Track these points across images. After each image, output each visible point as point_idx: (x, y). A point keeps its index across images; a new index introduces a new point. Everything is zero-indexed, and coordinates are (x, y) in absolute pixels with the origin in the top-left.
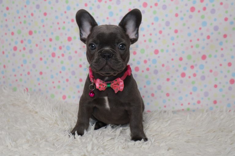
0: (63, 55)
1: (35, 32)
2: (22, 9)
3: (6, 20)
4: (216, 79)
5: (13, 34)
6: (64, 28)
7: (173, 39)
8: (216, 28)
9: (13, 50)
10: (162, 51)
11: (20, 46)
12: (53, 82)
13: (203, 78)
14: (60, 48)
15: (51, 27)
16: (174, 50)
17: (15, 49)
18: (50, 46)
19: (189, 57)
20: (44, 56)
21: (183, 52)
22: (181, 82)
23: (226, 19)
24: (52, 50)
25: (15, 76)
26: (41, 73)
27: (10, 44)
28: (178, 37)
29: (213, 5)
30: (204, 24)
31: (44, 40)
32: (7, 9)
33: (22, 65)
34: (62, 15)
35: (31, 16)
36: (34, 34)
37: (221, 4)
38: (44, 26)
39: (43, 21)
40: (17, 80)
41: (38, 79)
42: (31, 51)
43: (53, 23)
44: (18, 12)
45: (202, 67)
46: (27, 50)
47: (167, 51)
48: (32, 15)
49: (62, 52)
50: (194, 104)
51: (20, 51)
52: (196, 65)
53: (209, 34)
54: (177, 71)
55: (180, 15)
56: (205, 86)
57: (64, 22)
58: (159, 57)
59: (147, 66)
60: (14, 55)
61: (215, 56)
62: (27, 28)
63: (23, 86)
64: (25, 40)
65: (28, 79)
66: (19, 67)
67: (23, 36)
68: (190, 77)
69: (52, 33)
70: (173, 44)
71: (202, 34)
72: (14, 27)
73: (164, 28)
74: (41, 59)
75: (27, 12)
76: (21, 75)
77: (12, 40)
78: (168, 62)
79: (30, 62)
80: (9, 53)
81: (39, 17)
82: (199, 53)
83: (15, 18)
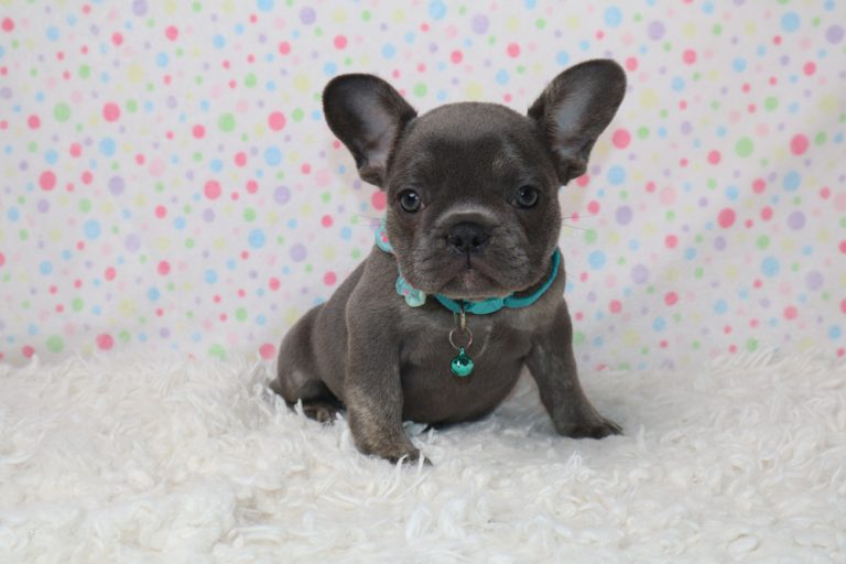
0: (252, 187)
1: (132, 106)
3: (5, 71)
5: (34, 122)
6: (251, 82)
7: (678, 85)
8: (835, 34)
9: (37, 187)
10: (644, 132)
11: (67, 170)
12: (217, 299)
13: (797, 221)
14: (240, 160)
15: (199, 80)
16: (686, 128)
18: (198, 156)
19: (744, 148)
20: (174, 200)
21: (722, 131)
22: (720, 243)
25: (53, 290)
26: (164, 268)
27: (24, 166)
30: (791, 21)
31: (170, 135)
32: (8, 25)
34: (239, 29)
35: (111, 45)
36: (125, 117)
38: (167, 79)
39: (163, 60)
40: (60, 309)
41: (154, 295)
42: (117, 185)
43: (206, 66)
44: (52, 34)
45: (792, 181)
46: (101, 181)
47: (662, 132)
48: (118, 39)
49: (246, 173)
50: (773, 322)
51: (70, 188)
52: (773, 177)
53: (810, 56)
54: (704, 202)
56: (808, 251)
57: (251, 59)
58: (632, 157)
59: (590, 195)
60: (44, 207)
61: (839, 139)
62: (95, 95)
63: (87, 327)
64: (89, 142)
65: (109, 297)
66: (67, 255)
67: (79, 128)
68: (749, 224)
69: (205, 105)
70: (683, 105)
71: (785, 60)
72: (40, 97)
73: (644, 50)
74: (161, 212)
75: (95, 30)
76: (78, 284)
77: (32, 147)
78: (667, 173)
79: (116, 230)
80: (22, 200)
81: (147, 46)
82: (781, 127)
83: (41, 58)
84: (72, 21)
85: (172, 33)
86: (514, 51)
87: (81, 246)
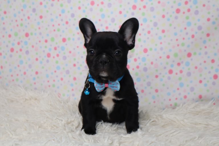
0: (58, 55)
1: (32, 34)
2: (19, 13)
3: (4, 23)
4: (201, 75)
5: (10, 36)
6: (59, 30)
7: (160, 38)
8: (200, 28)
9: (10, 52)
10: (151, 49)
11: (17, 48)
12: (48, 81)
13: (189, 74)
14: (55, 49)
15: (47, 29)
16: (162, 49)
17: (12, 50)
18: (46, 47)
19: (176, 55)
20: (40, 57)
21: (170, 50)
22: (169, 78)
23: (209, 20)
24: (47, 51)
25: (12, 76)
26: (37, 73)
27: (7, 46)
28: (165, 36)
29: (197, 7)
30: (189, 24)
31: (40, 41)
32: (5, 13)
33: (19, 66)
34: (57, 17)
35: (27, 19)
36: (30, 36)
37: (204, 5)
39: (38, 23)
40: (13, 80)
41: (34, 79)
42: (27, 52)
43: (49, 26)
44: (15, 16)
45: (188, 64)
46: (24, 51)
47: (156, 50)
48: (29, 18)
49: (57, 52)
50: (181, 99)
51: (17, 52)
52: (182, 62)
53: (193, 33)
54: (165, 68)
55: (167, 16)
56: (191, 82)
57: (59, 25)
58: (148, 55)
59: (137, 64)
60: (11, 56)
61: (200, 54)
62: (24, 31)
64: (22, 41)
65: (24, 79)
66: (15, 68)
67: (20, 38)
68: (177, 74)
69: (48, 35)
70: (161, 43)
71: (187, 34)
72: (11, 30)
73: (152, 29)
74: (37, 59)
75: (24, 15)
76: (18, 75)
77: (9, 42)
78: (156, 60)
79: (26, 63)
80: (6, 54)
81: (35, 20)
82: (185, 51)
83: (12, 21)
85: (41, 17)
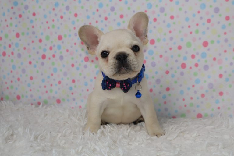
0: (97, 58)
1: (65, 36)
3: (33, 27)
5: (40, 41)
7: (224, 27)
9: (41, 59)
10: (212, 42)
11: (49, 54)
12: (88, 90)
16: (226, 40)
17: (44, 57)
18: (83, 50)
20: (76, 62)
25: (45, 87)
26: (74, 81)
27: (38, 53)
28: (230, 24)
31: (75, 44)
32: (34, 14)
34: (94, 13)
35: (60, 19)
36: (64, 39)
38: (75, 28)
39: (73, 23)
40: (47, 92)
41: (71, 89)
42: (61, 58)
44: (45, 16)
46: (57, 57)
47: (218, 42)
51: (50, 59)
54: (231, 64)
57: (97, 22)
58: (209, 50)
59: (195, 61)
60: (43, 64)
62: (56, 33)
63: (54, 97)
64: (54, 46)
65: (59, 89)
66: (49, 77)
67: (52, 42)
70: (225, 33)
72: (42, 34)
73: (213, 16)
74: (73, 65)
75: (56, 15)
76: (51, 85)
77: (40, 47)
78: (220, 55)
79: (61, 70)
80: (37, 62)
81: (69, 19)
83: (42, 23)
84: (50, 13)
85: (76, 15)
86: (172, 18)
87: (52, 75)
